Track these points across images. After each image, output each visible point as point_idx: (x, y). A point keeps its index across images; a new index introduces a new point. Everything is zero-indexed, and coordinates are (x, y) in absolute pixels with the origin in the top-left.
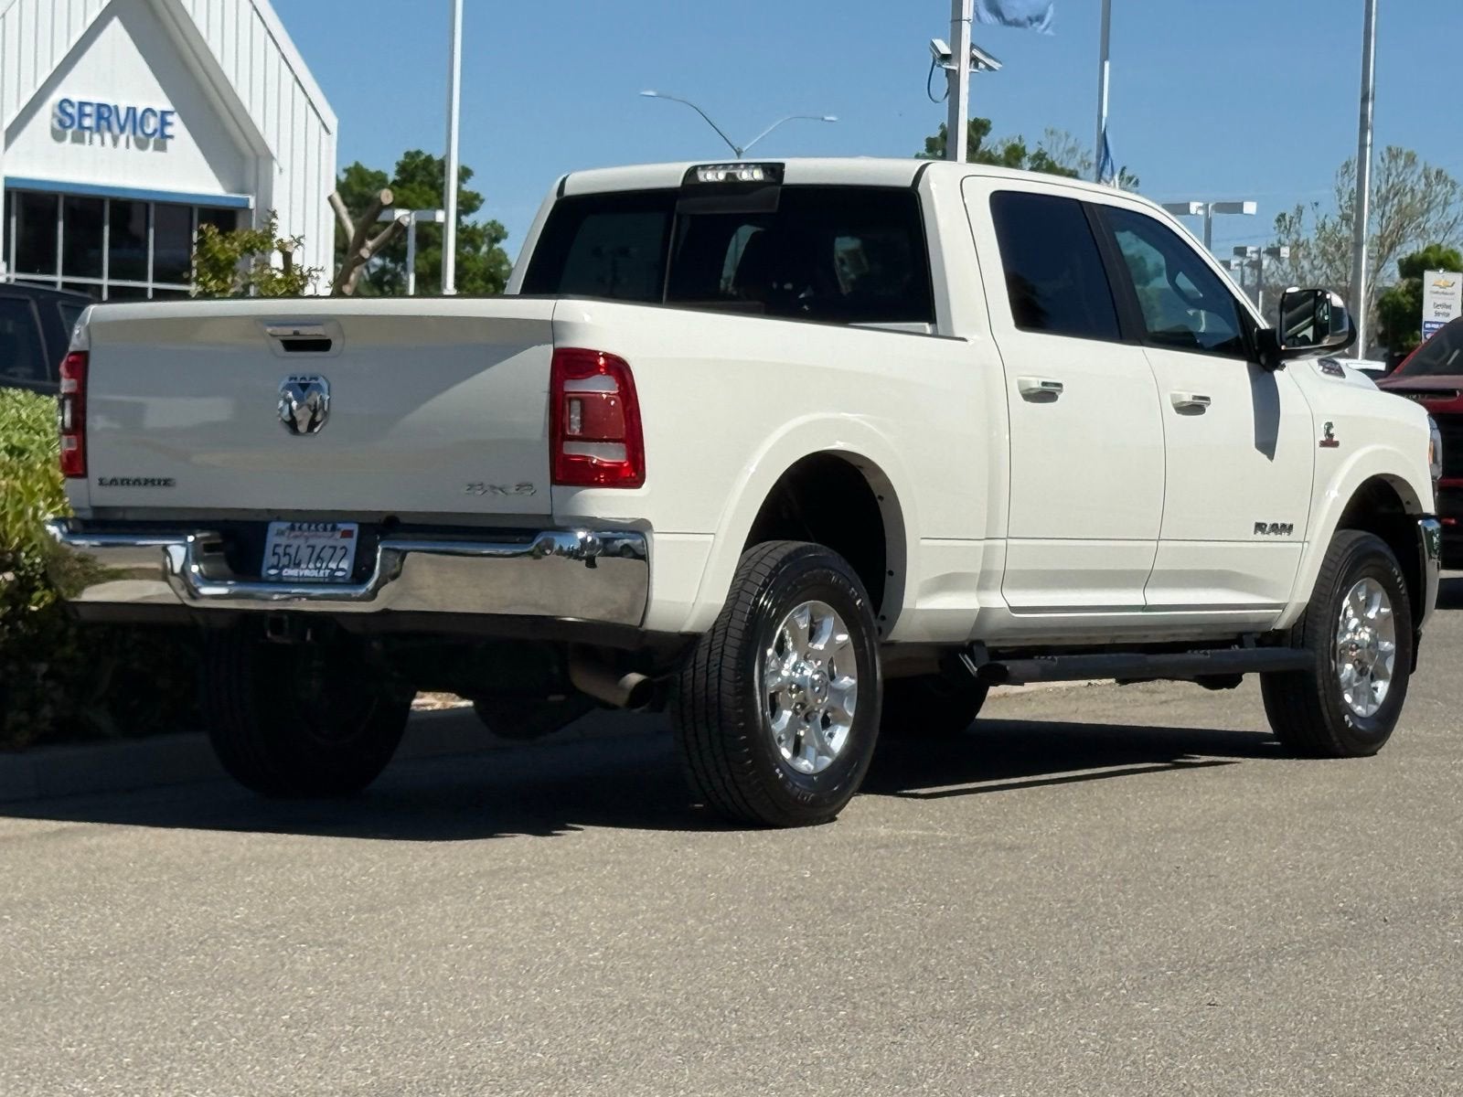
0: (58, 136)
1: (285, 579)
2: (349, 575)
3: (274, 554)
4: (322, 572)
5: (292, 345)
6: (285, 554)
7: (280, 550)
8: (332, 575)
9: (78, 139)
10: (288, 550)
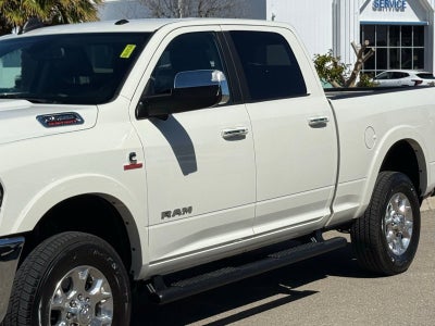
0: (374, 10)
9: (380, 10)
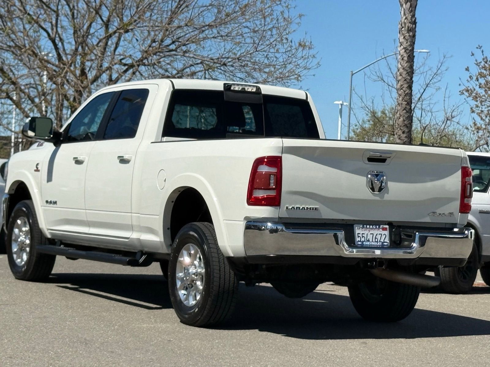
1: (364, 246)
2: (389, 245)
3: (358, 237)
4: (379, 243)
5: (371, 160)
6: (363, 237)
7: (361, 235)
8: (383, 245)
10: (363, 235)
